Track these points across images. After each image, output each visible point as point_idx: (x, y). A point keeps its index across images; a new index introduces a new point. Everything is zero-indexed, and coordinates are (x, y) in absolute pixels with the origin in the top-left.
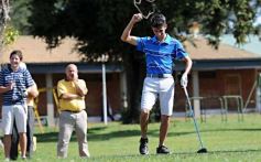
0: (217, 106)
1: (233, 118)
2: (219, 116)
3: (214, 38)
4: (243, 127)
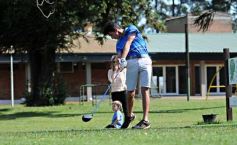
3: (102, 36)
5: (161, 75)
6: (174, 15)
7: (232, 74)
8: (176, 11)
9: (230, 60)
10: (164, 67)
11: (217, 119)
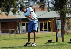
0: (7, 32)
1: (13, 36)
2: (9, 35)
3: (7, 13)
4: (16, 38)
5: (25, 26)
6: (26, 6)
7: (58, 26)
8: (27, 5)
9: (57, 21)
10: (25, 23)
11: (53, 41)
